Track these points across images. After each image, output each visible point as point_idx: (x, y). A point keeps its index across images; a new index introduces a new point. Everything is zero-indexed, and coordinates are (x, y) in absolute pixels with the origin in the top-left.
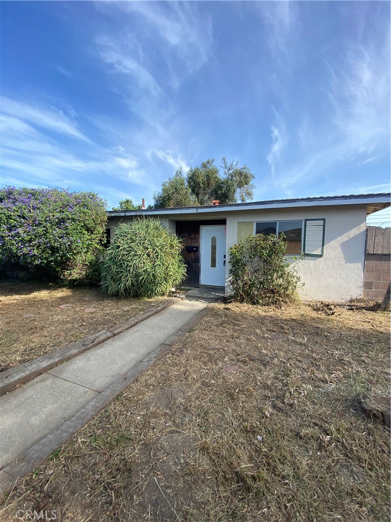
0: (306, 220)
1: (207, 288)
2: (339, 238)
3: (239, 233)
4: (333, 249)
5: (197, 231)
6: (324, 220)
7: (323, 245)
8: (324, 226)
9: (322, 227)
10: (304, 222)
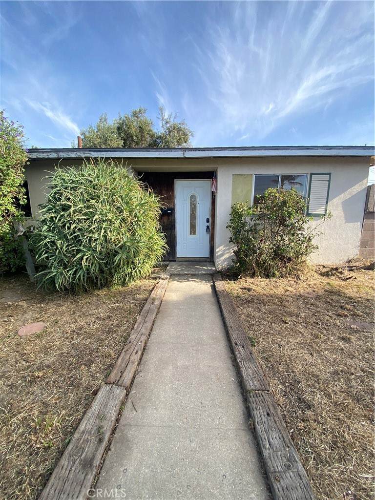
0: (312, 174)
1: (186, 261)
2: (342, 195)
3: (234, 189)
4: (336, 207)
5: (170, 188)
6: (329, 174)
7: (327, 203)
8: (329, 181)
9: (328, 182)
10: (309, 175)
